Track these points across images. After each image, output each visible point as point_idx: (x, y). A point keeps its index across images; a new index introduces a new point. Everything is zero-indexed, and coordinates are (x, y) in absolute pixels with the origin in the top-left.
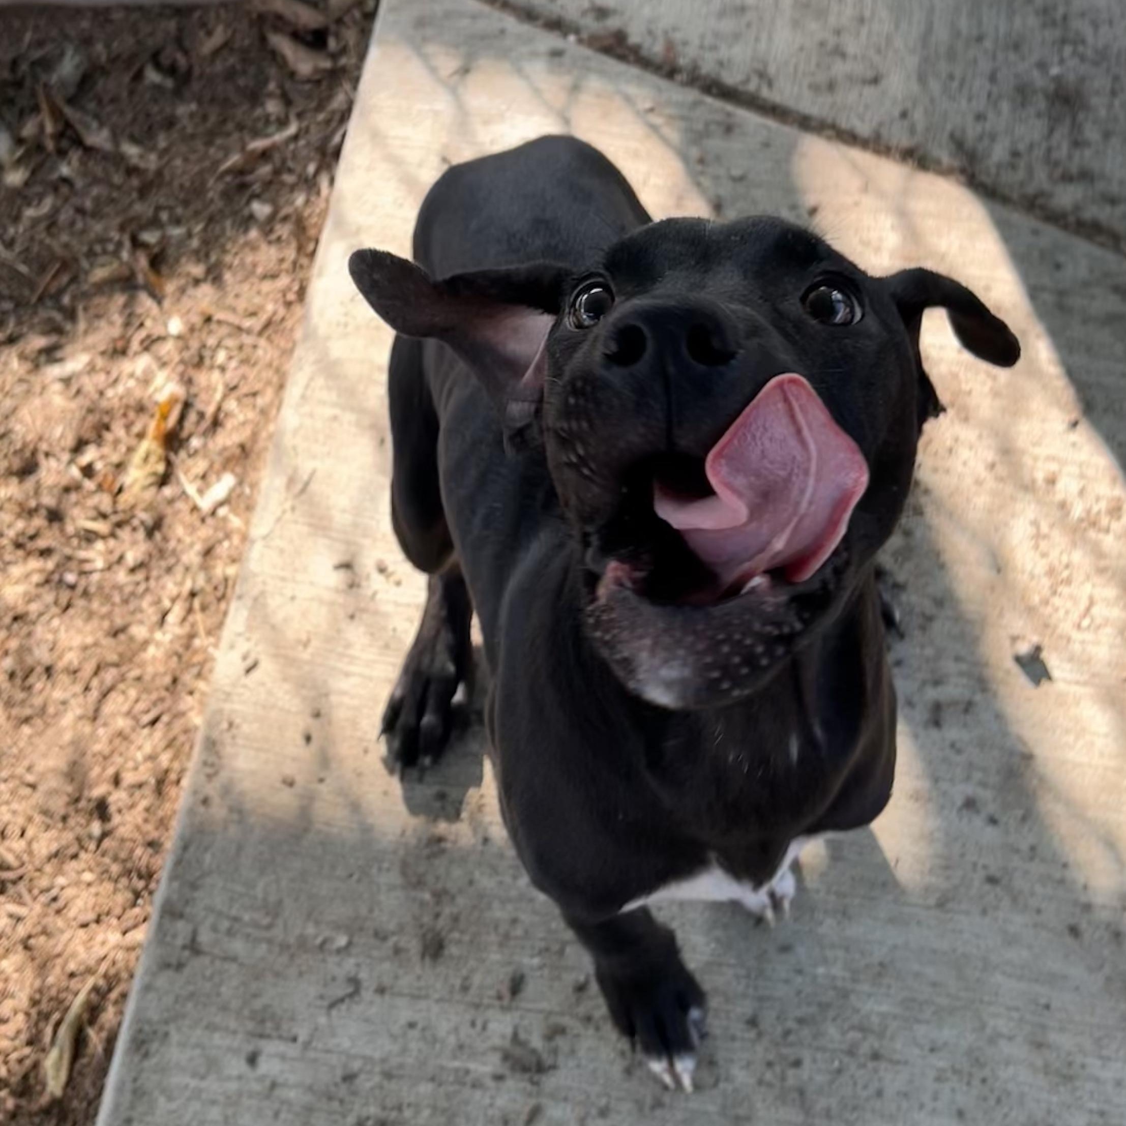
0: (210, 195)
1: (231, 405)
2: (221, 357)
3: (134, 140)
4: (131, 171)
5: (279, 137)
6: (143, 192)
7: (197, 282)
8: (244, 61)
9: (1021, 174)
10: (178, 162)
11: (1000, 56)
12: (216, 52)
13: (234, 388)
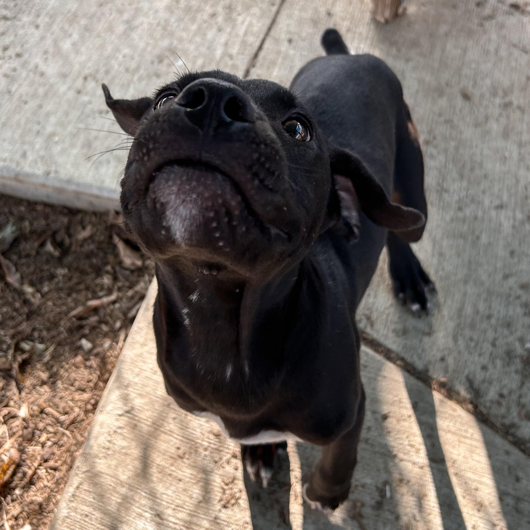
0: (62, 329)
1: (42, 472)
2: (43, 438)
3: (32, 284)
4: (26, 302)
5: (105, 300)
6: (29, 316)
7: (43, 383)
8: (98, 248)
9: (503, 410)
10: (50, 303)
11: (499, 329)
12: (85, 240)
13: (46, 461)
